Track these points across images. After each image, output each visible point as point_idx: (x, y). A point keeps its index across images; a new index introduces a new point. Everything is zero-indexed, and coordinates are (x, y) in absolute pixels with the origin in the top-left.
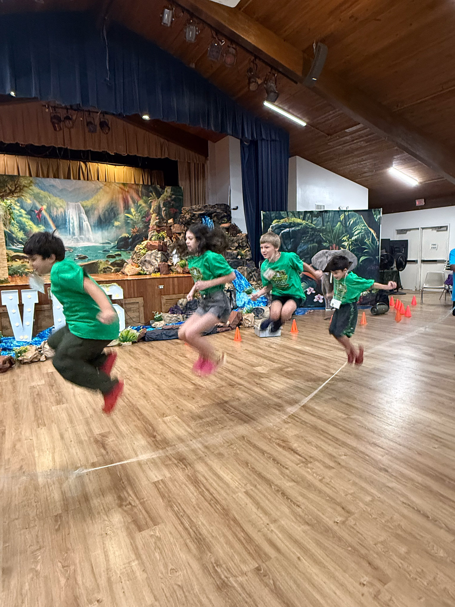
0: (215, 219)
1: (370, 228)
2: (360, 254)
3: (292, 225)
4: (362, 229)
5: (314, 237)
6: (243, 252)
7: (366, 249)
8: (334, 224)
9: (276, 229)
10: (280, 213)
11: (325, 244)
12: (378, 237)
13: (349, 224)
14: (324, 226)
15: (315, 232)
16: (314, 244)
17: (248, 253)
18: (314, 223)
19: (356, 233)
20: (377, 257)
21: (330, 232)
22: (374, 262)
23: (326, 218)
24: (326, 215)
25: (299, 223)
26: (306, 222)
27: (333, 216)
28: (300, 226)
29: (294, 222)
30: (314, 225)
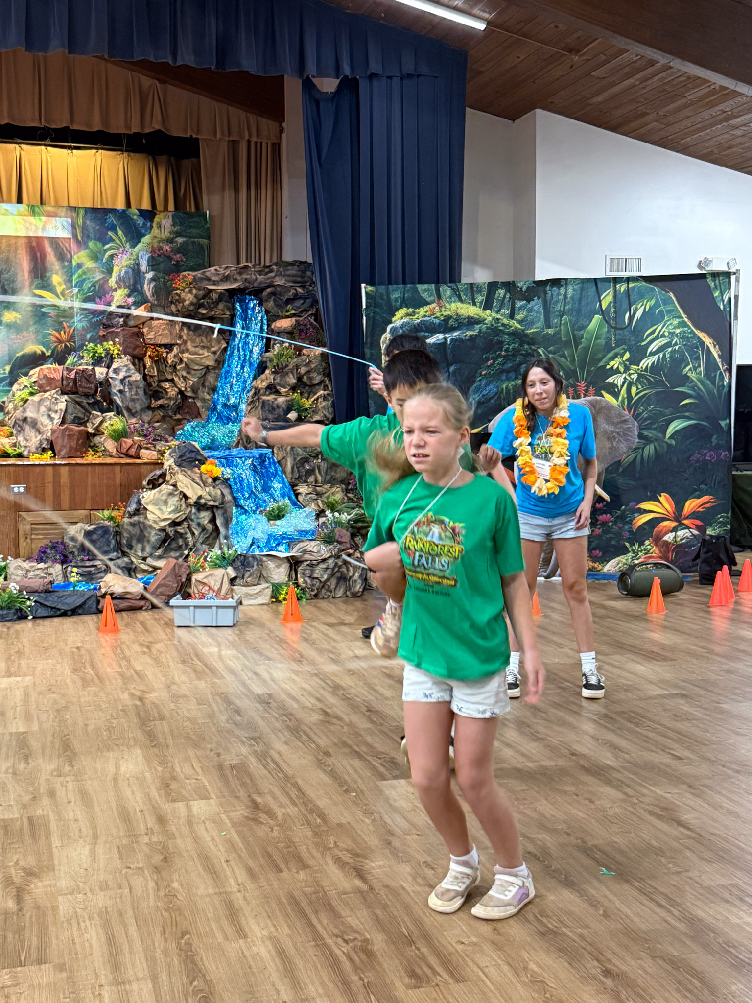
0: (271, 304)
1: (702, 330)
2: (667, 411)
3: (451, 322)
4: (672, 334)
6: (307, 403)
7: (688, 396)
8: (582, 322)
10: (417, 288)
12: (728, 356)
13: (631, 318)
14: (549, 327)
15: (521, 345)
17: (322, 404)
18: (519, 316)
19: (653, 347)
20: (723, 423)
21: (567, 344)
22: (714, 440)
23: (557, 302)
24: (555, 294)
25: (472, 318)
26: (494, 315)
27: (577, 297)
28: (477, 327)
29: (457, 314)
30: (520, 322)
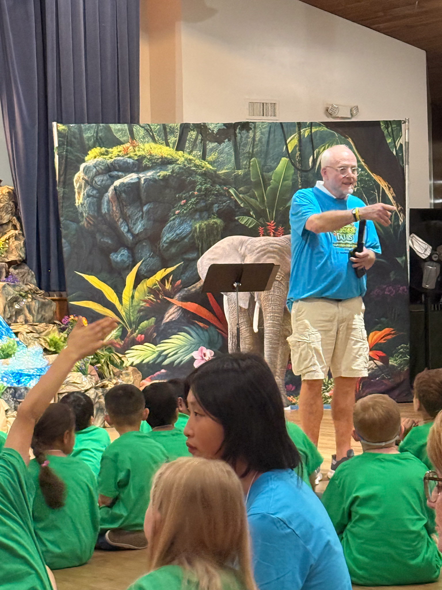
1: (377, 174)
3: (145, 162)
5: (211, 199)
8: (270, 163)
9: (98, 174)
10: (110, 130)
11: (244, 220)
12: (401, 198)
13: (315, 161)
14: (239, 168)
15: (213, 184)
16: (212, 221)
20: (399, 260)
21: (257, 185)
22: (392, 275)
23: (246, 144)
24: (244, 136)
25: (166, 158)
26: (187, 156)
27: (264, 140)
28: (170, 167)
29: (151, 155)
30: (211, 163)
